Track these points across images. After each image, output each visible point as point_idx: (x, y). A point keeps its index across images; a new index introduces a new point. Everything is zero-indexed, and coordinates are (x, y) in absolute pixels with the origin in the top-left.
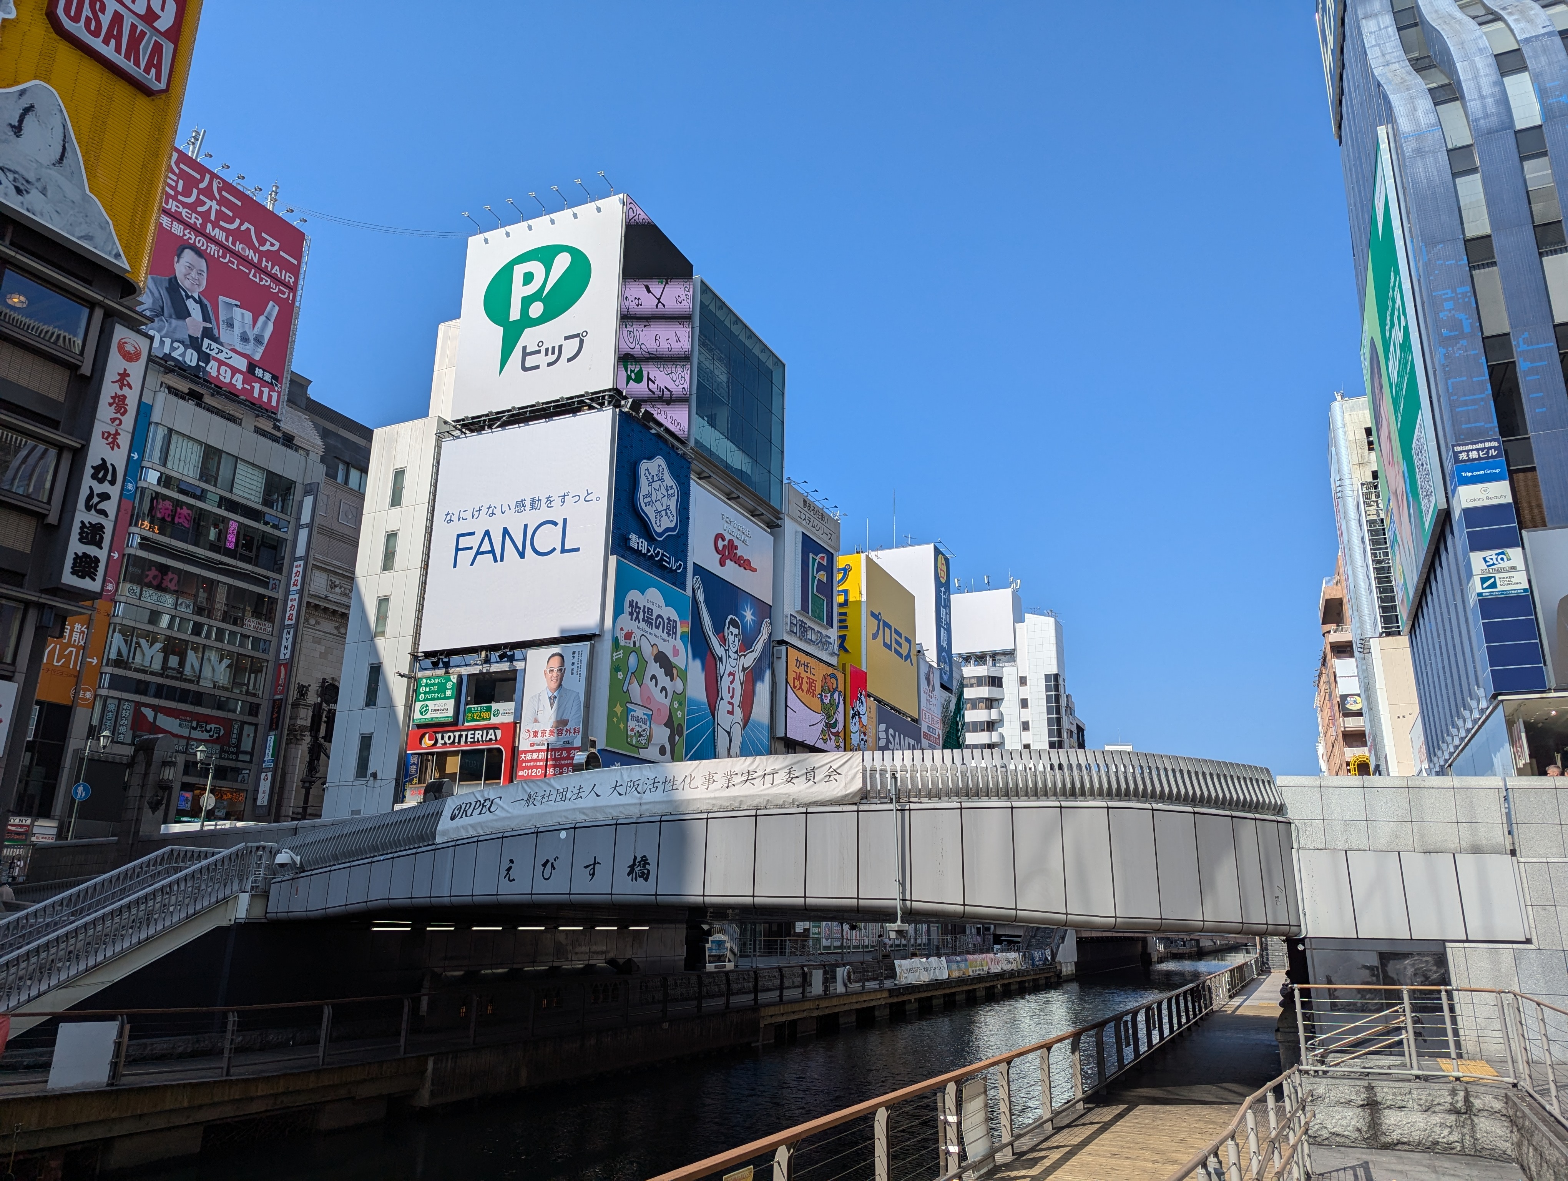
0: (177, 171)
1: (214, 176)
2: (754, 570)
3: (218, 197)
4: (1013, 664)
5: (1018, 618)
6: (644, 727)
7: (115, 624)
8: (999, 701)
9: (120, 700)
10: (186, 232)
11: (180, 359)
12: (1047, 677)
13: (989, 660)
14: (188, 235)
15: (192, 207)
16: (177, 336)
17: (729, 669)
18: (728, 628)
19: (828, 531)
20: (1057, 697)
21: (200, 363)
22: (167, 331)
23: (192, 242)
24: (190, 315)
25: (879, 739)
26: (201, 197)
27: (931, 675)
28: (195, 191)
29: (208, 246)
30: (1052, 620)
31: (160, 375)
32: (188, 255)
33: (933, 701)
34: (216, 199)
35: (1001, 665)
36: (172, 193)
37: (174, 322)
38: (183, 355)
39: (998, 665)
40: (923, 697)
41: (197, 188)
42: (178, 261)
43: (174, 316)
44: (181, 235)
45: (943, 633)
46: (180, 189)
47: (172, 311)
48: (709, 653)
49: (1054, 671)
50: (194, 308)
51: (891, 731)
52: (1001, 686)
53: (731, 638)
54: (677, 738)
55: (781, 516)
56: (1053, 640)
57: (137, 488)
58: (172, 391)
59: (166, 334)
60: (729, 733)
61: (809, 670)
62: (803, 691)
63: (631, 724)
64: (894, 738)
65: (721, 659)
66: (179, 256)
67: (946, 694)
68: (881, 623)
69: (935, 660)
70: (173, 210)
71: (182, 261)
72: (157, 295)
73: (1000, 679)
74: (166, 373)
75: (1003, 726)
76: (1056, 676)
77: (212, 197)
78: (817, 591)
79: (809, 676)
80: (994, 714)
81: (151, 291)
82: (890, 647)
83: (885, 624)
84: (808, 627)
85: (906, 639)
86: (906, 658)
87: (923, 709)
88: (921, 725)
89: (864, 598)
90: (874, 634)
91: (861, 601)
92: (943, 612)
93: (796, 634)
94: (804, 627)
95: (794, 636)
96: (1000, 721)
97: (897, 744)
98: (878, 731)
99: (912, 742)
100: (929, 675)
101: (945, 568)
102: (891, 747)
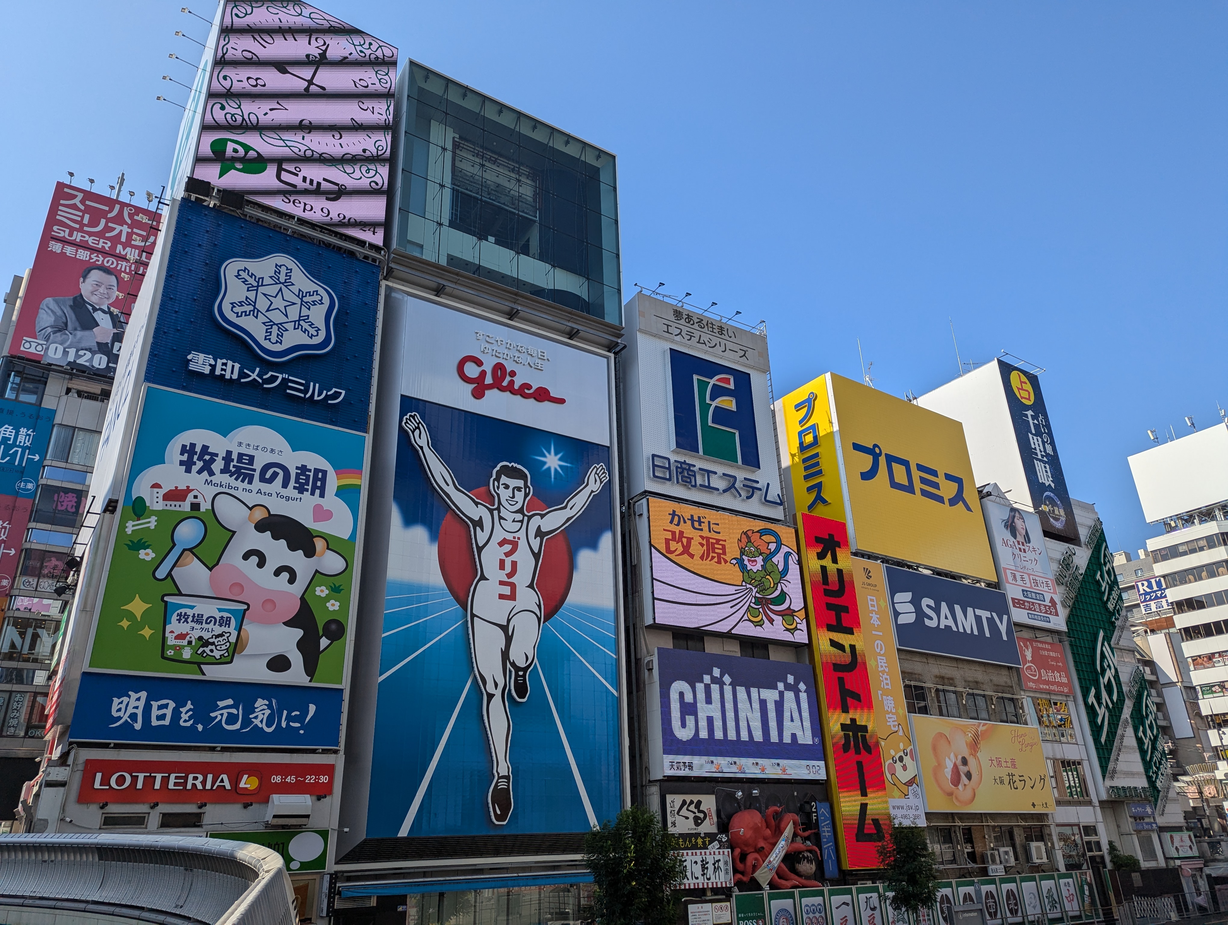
0: (82, 208)
1: (123, 205)
2: (561, 401)
3: (129, 222)
6: (218, 630)
7: (9, 617)
10: (92, 256)
11: (87, 364)
13: (1219, 515)
14: (95, 258)
15: (100, 235)
16: (83, 345)
17: (499, 535)
18: (498, 479)
19: (736, 348)
21: (110, 365)
22: (71, 342)
23: (100, 263)
24: (98, 325)
25: (897, 614)
26: (110, 224)
27: (1018, 523)
28: (103, 221)
29: (118, 264)
31: (66, 381)
32: (95, 275)
33: (1030, 555)
34: (127, 224)
36: (77, 226)
37: (79, 334)
38: (91, 360)
40: (1004, 553)
41: (105, 217)
42: (84, 282)
43: (79, 329)
44: (87, 259)
45: (1041, 468)
46: (86, 221)
47: (77, 324)
48: (449, 516)
50: (103, 320)
51: (926, 602)
53: (505, 494)
54: (324, 642)
55: (622, 332)
57: (38, 486)
58: (80, 394)
59: (69, 345)
60: (504, 628)
61: (705, 526)
62: (692, 556)
63: (175, 627)
64: (937, 610)
65: (479, 523)
66: (85, 277)
67: (1059, 546)
68: (882, 460)
69: (1030, 503)
70: (78, 240)
71: (88, 280)
72: (59, 313)
74: (71, 380)
77: (122, 222)
78: (713, 422)
79: (706, 533)
81: (52, 311)
82: (909, 489)
83: (891, 459)
84: (700, 469)
85: (948, 477)
86: (953, 502)
87: (1005, 569)
88: (1005, 590)
89: (836, 428)
90: (867, 476)
91: (832, 433)
92: (1035, 442)
93: (669, 480)
94: (689, 470)
95: (668, 483)
97: (946, 618)
98: (893, 603)
99: (984, 614)
100: (1013, 521)
101: (1028, 387)
102: (932, 624)
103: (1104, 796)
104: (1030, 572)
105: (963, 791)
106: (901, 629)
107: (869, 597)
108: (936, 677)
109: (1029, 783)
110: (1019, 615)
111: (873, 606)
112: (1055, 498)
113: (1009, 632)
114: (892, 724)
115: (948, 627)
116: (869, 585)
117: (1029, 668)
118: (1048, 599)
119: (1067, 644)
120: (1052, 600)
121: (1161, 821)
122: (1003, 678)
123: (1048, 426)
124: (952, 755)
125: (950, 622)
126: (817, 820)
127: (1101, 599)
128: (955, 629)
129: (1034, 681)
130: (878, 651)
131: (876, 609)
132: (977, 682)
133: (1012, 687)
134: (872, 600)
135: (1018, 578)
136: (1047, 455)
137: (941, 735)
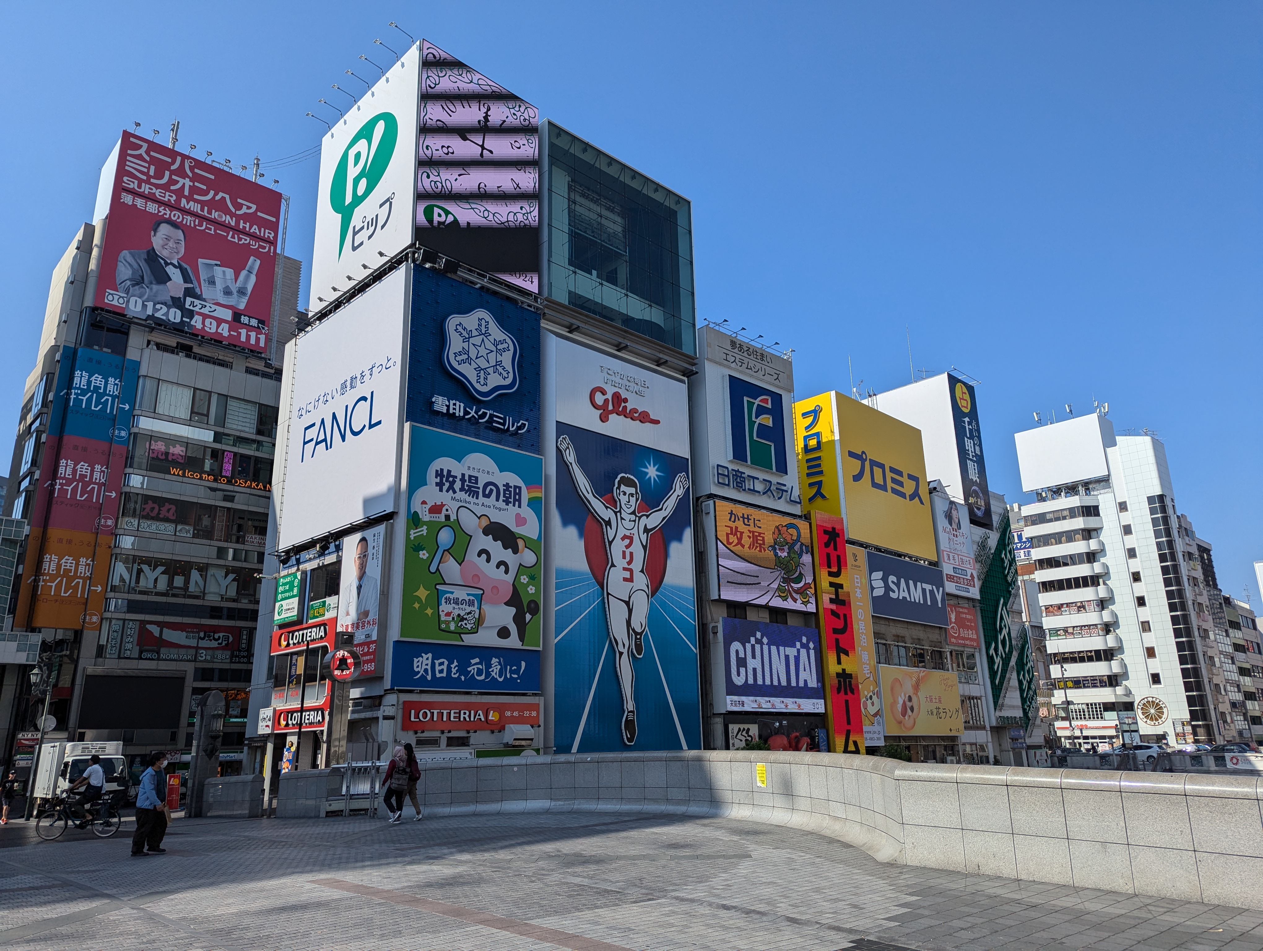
0: (148, 159)
1: (184, 157)
2: (657, 422)
3: (190, 175)
4: (1109, 490)
5: (1109, 441)
6: (469, 609)
7: (116, 554)
8: (1098, 530)
9: (124, 620)
10: (161, 209)
11: (164, 318)
12: (1151, 500)
13: (1081, 489)
14: (163, 212)
15: (166, 187)
16: (159, 299)
17: (622, 532)
18: (619, 488)
19: (772, 372)
20: (1166, 520)
21: (184, 319)
22: (149, 296)
23: (167, 216)
24: (170, 279)
25: (873, 588)
26: (174, 177)
27: (954, 513)
28: (167, 173)
29: (183, 218)
30: (1148, 439)
31: (146, 334)
32: (164, 229)
33: (960, 539)
34: (188, 177)
35: (1095, 493)
36: (145, 178)
37: (155, 287)
38: (167, 314)
39: (1092, 493)
40: (943, 537)
41: (169, 170)
42: (155, 235)
43: (154, 282)
44: (156, 212)
45: (972, 467)
46: (152, 173)
47: (152, 278)
48: (590, 517)
49: (1160, 493)
50: (175, 274)
51: (892, 578)
52: (1097, 514)
53: (624, 499)
54: (528, 617)
55: (695, 361)
56: (1152, 459)
57: (130, 434)
58: (159, 346)
59: (147, 298)
60: (627, 603)
61: (751, 522)
62: (743, 546)
63: (445, 607)
64: (898, 585)
65: (608, 523)
66: (155, 231)
67: (979, 531)
68: (867, 464)
69: (962, 497)
70: (146, 192)
71: (158, 234)
72: (135, 266)
73: (1096, 508)
74: (151, 332)
75: (1105, 555)
76: (1161, 498)
77: (184, 175)
78: (757, 437)
79: (752, 528)
80: (1093, 545)
81: (129, 264)
82: (883, 488)
83: (873, 463)
84: (748, 476)
85: (911, 477)
86: (912, 497)
87: (943, 551)
88: (942, 567)
89: (837, 437)
90: (857, 478)
91: (834, 441)
92: (969, 444)
93: (728, 485)
94: (741, 477)
95: (726, 487)
96: (1102, 551)
97: (904, 591)
98: (871, 580)
99: (928, 587)
100: (951, 512)
101: (967, 397)
102: (893, 595)
103: (994, 724)
104: (959, 553)
105: (908, 721)
106: (875, 600)
107: (856, 576)
108: (894, 636)
109: (949, 714)
110: (950, 587)
111: (858, 583)
112: (979, 491)
113: (943, 600)
114: (866, 672)
115: (904, 598)
116: (856, 566)
117: (953, 627)
118: (969, 574)
119: (978, 608)
120: (972, 575)
121: (1029, 741)
122: (935, 636)
123: (978, 431)
124: (903, 695)
125: (906, 594)
126: (818, 742)
127: (1003, 573)
128: (909, 599)
129: (955, 637)
130: (860, 617)
131: (859, 585)
132: (919, 639)
133: (941, 642)
134: (857, 578)
135: (951, 558)
136: (976, 454)
137: (897, 680)
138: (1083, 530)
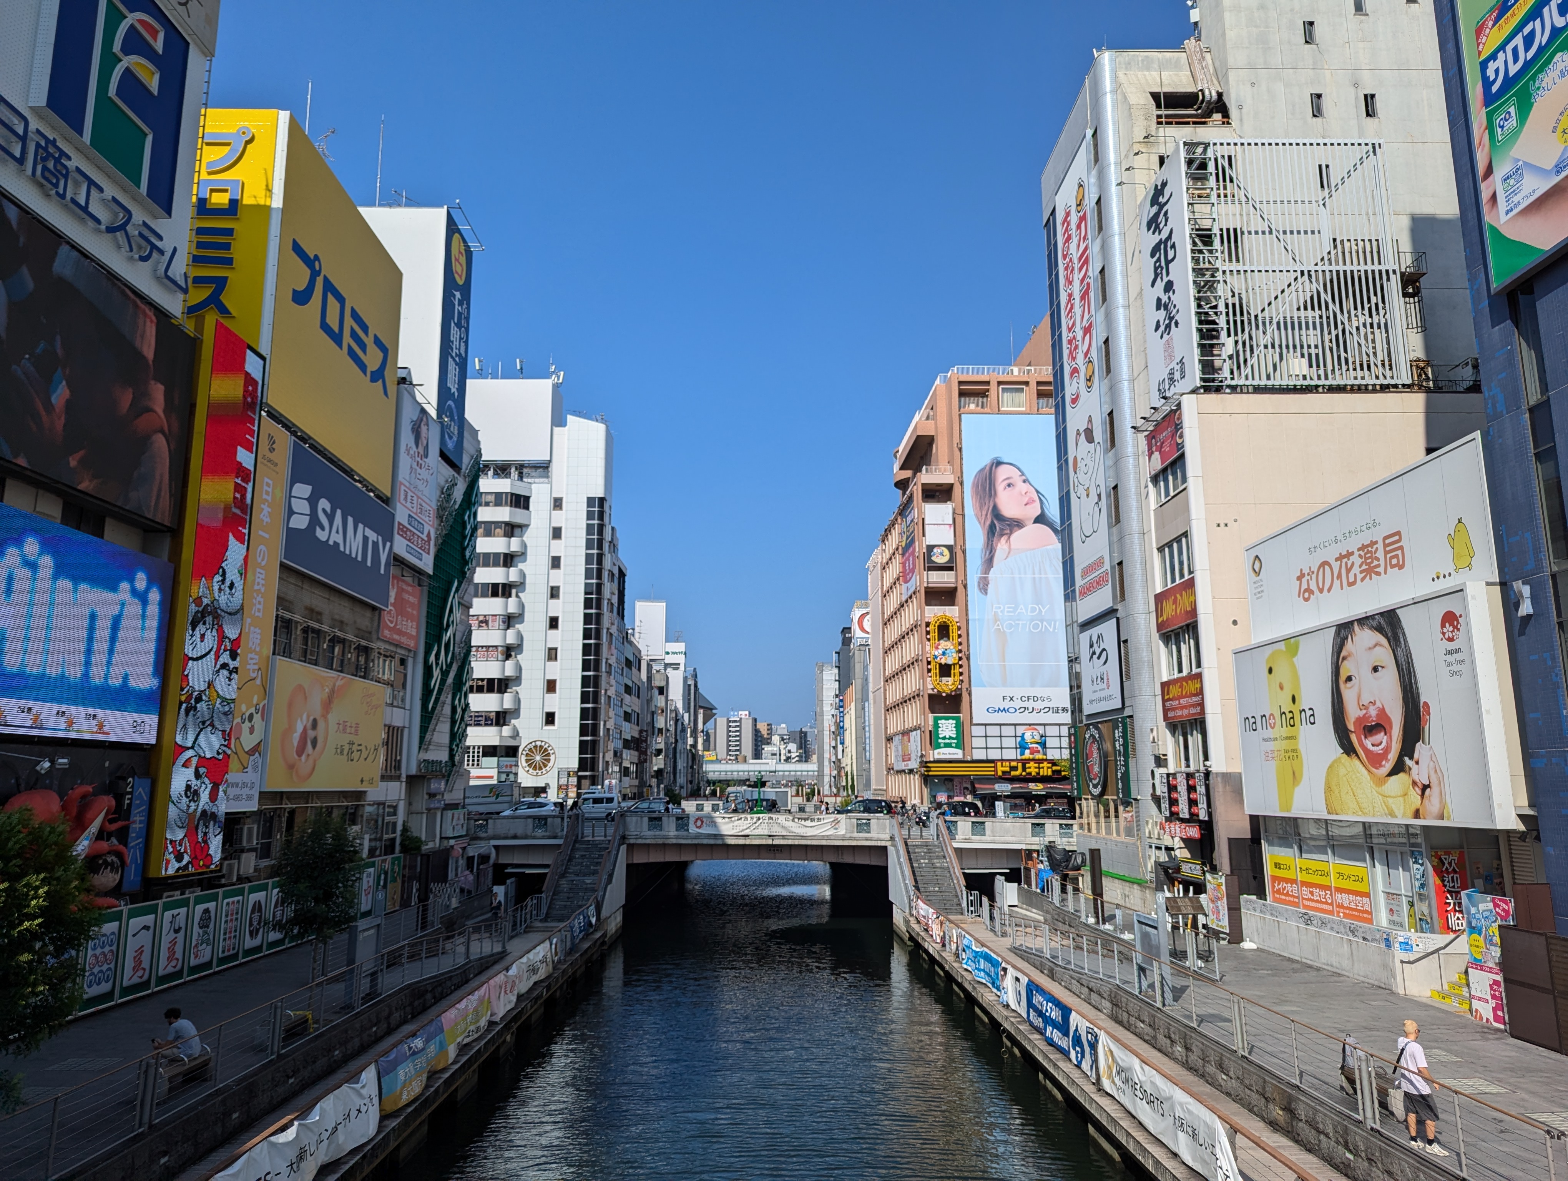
4: (546, 480)
5: (558, 420)
8: (522, 527)
12: (590, 501)
13: (514, 473)
20: (601, 527)
25: (291, 512)
27: (424, 428)
30: (602, 427)
33: (424, 474)
35: (529, 480)
39: (525, 480)
40: (405, 462)
45: (453, 369)
49: (601, 494)
52: (527, 507)
56: (601, 453)
64: (331, 518)
67: (447, 471)
68: (319, 283)
69: (434, 405)
73: (527, 499)
75: (525, 561)
76: (602, 500)
78: (118, 94)
80: (514, 545)
82: (337, 338)
83: (329, 287)
84: (78, 169)
85: (377, 342)
86: (374, 377)
87: (401, 483)
88: (395, 509)
89: (277, 202)
90: (301, 297)
92: (455, 333)
93: (21, 161)
94: (57, 161)
95: (12, 165)
96: (522, 555)
97: (337, 532)
98: (290, 496)
99: (372, 536)
100: (419, 426)
101: (463, 260)
102: (322, 535)
103: (413, 771)
104: (419, 494)
105: (304, 764)
106: (292, 534)
107: (266, 480)
108: (307, 608)
109: (364, 755)
110: (400, 546)
111: (267, 493)
112: (455, 410)
113: (387, 564)
114: (251, 667)
115: (336, 544)
116: (270, 461)
117: (389, 612)
118: (426, 533)
119: (426, 589)
120: (429, 535)
121: (449, 798)
122: (364, 620)
123: (467, 319)
124: (305, 716)
125: (339, 539)
126: (129, 805)
127: (462, 543)
128: (342, 549)
129: (390, 629)
130: (259, 560)
131: (269, 498)
132: (342, 622)
133: (370, 633)
134: (268, 485)
135: (409, 498)
136: (460, 355)
137: (300, 688)
138: (507, 524)
